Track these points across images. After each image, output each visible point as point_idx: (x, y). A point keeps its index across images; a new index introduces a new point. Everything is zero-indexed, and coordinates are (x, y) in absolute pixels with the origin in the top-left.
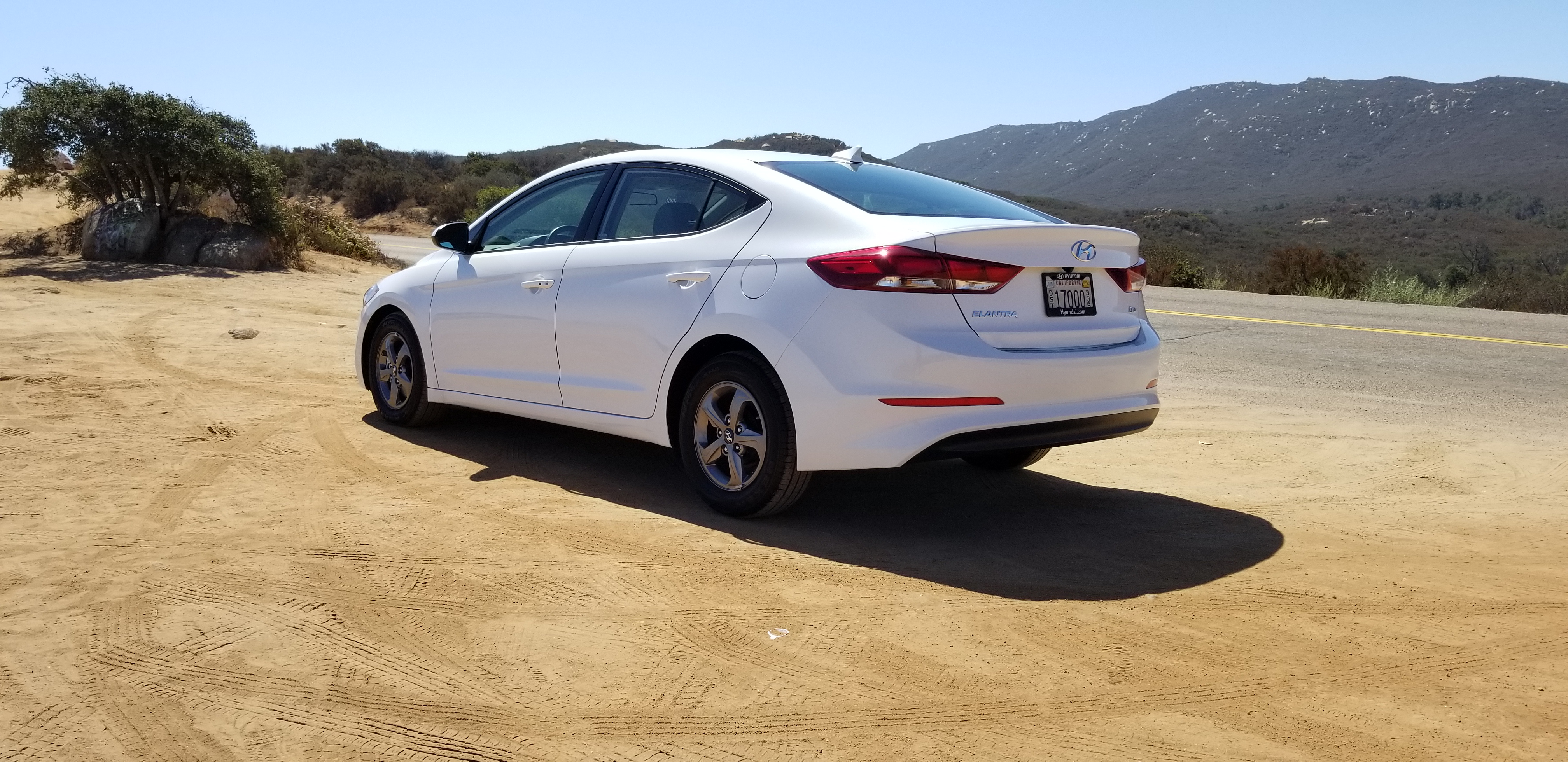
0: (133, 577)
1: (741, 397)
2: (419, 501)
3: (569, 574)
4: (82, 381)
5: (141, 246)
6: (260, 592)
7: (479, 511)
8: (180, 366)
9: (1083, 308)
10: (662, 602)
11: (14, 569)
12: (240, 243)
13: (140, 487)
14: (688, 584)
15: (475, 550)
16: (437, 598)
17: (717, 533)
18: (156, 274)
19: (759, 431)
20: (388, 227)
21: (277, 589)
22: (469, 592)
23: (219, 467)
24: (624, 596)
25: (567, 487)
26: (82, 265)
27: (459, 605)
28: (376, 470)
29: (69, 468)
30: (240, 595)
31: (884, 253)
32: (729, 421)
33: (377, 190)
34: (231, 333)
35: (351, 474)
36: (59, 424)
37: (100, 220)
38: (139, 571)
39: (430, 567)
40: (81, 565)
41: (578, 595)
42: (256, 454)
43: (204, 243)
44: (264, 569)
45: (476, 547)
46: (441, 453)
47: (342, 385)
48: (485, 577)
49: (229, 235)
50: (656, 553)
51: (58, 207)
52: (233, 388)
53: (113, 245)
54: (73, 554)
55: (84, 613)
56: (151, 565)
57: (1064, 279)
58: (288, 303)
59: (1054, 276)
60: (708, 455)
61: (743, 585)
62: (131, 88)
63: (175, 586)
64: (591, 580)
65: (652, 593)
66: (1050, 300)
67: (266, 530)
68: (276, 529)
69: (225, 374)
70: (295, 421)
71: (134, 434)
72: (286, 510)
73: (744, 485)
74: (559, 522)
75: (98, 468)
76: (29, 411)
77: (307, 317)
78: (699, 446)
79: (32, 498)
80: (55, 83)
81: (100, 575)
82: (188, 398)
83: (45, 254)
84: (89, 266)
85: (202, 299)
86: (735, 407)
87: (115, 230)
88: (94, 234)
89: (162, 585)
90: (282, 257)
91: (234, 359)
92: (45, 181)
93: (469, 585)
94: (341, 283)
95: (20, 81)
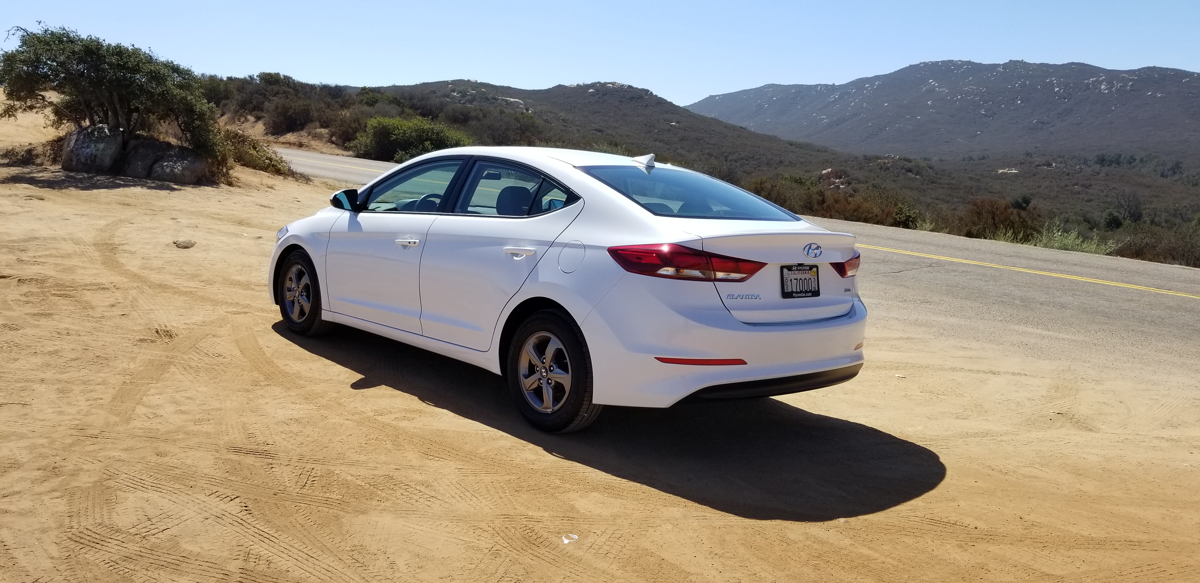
0: (98, 466)
1: (554, 345)
2: (312, 406)
3: (420, 478)
4: (61, 283)
5: (107, 161)
6: (192, 483)
7: (356, 417)
8: (135, 270)
9: (810, 291)
10: (487, 506)
11: (10, 453)
12: (184, 163)
13: (104, 383)
14: (507, 491)
15: (352, 453)
16: (322, 494)
17: (531, 446)
18: (119, 186)
19: (566, 371)
20: (297, 143)
21: (204, 482)
22: (345, 490)
23: (163, 366)
24: (460, 499)
25: (423, 399)
26: (61, 175)
27: (338, 502)
28: (280, 375)
29: (51, 363)
30: (177, 486)
31: (665, 249)
32: (544, 361)
33: (289, 114)
34: (175, 243)
35: (262, 378)
36: (43, 321)
37: (77, 140)
38: (102, 461)
39: (318, 467)
40: (60, 453)
41: (425, 496)
42: (191, 356)
43: (156, 161)
44: (196, 463)
45: (352, 450)
46: (330, 361)
47: (257, 291)
48: (358, 477)
49: (175, 155)
50: (485, 461)
51: (44, 128)
52: (175, 293)
53: (86, 160)
54: (53, 442)
55: (62, 496)
56: (111, 456)
57: (797, 270)
58: (218, 214)
59: (790, 268)
60: (528, 383)
61: (547, 495)
62: (104, 40)
63: (130, 475)
64: (435, 484)
65: (480, 498)
66: (785, 286)
67: (198, 427)
68: (205, 426)
69: (169, 279)
70: (221, 327)
71: (99, 334)
72: (213, 410)
73: (553, 409)
74: (415, 431)
75: (73, 364)
76: (20, 309)
77: (233, 229)
78: (522, 377)
79: (23, 390)
80: (45, 33)
81: (74, 462)
82: (141, 302)
83: (33, 164)
84: (67, 177)
85: (153, 208)
86: (550, 351)
87: (88, 148)
88: (72, 151)
89: (120, 473)
90: (215, 175)
91: (176, 265)
92: (35, 107)
93: (346, 484)
94: (259, 197)
95: (18, 30)
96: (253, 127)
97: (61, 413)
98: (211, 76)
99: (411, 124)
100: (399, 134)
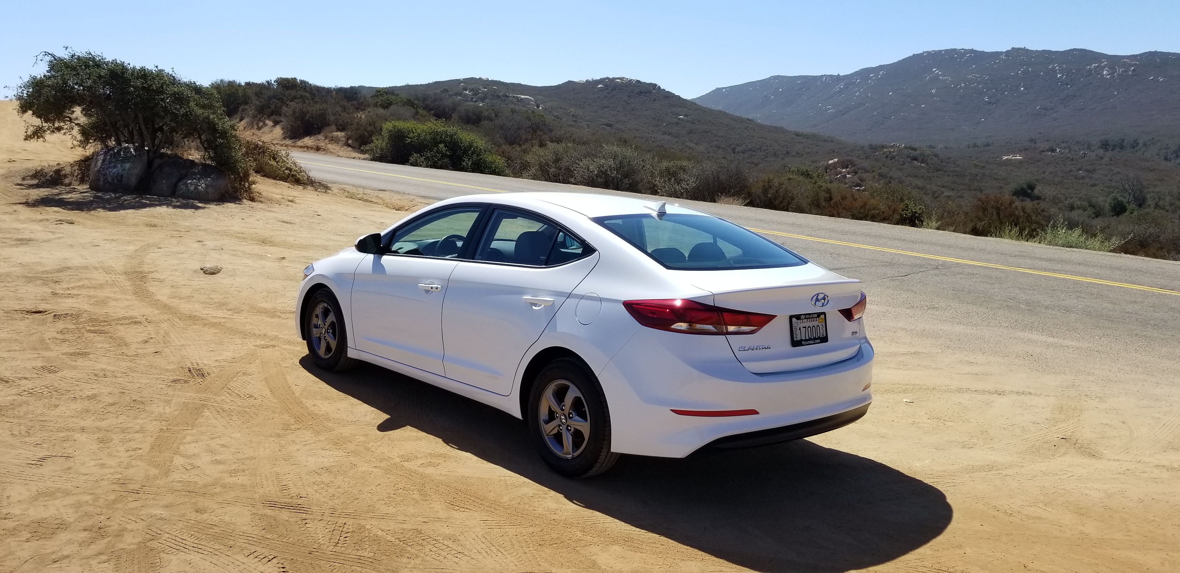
0: (141, 525)
1: (573, 393)
2: (341, 453)
3: (447, 531)
4: (95, 317)
5: (133, 181)
6: (231, 543)
7: (383, 464)
8: (164, 299)
9: (819, 338)
10: (512, 562)
11: (56, 512)
12: (207, 180)
13: (142, 431)
14: (531, 545)
15: (381, 504)
16: (354, 552)
17: (553, 493)
18: (144, 206)
19: (586, 420)
20: (314, 147)
21: (243, 541)
22: (376, 547)
23: (197, 410)
24: (485, 554)
25: (447, 441)
26: (89, 196)
27: (370, 560)
28: (310, 417)
29: (90, 408)
30: (217, 546)
31: (678, 303)
32: (564, 408)
33: (307, 118)
34: (202, 269)
35: (292, 421)
36: (80, 362)
37: (104, 161)
38: (145, 520)
39: (350, 522)
40: (104, 511)
41: (453, 552)
42: (224, 398)
43: (180, 180)
44: (233, 521)
45: (381, 502)
46: (356, 400)
47: (284, 319)
48: (388, 532)
49: (199, 173)
50: (509, 511)
51: (72, 148)
52: (205, 325)
53: (113, 180)
54: (97, 498)
55: (109, 560)
56: (153, 514)
57: (805, 319)
58: (242, 233)
59: (798, 317)
60: (549, 429)
61: (569, 549)
62: (129, 64)
63: (172, 534)
64: (462, 538)
65: (505, 553)
66: (795, 335)
67: (234, 479)
68: (240, 478)
69: (197, 309)
70: (251, 363)
71: (135, 374)
72: (247, 458)
73: (573, 456)
74: (441, 478)
75: (111, 409)
76: (58, 348)
77: (257, 249)
78: (542, 423)
79: (65, 440)
80: (72, 57)
81: (118, 521)
82: (172, 336)
83: (62, 184)
84: (96, 197)
85: (179, 229)
86: (569, 399)
87: (114, 168)
88: (99, 171)
89: (162, 532)
90: (238, 191)
91: (204, 294)
92: (63, 128)
93: (377, 540)
94: (281, 212)
95: (46, 55)
96: (272, 131)
97: (103, 466)
98: (230, 82)
99: (425, 128)
100: (414, 137)
